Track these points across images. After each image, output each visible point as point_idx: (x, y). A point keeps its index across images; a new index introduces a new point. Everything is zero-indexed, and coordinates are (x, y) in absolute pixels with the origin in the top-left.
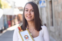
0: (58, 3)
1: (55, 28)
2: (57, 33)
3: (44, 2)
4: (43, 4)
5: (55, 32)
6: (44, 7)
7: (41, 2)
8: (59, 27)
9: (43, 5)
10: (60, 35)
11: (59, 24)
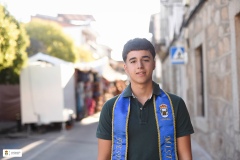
0: (217, 55)
1: (209, 122)
2: (214, 135)
3: (183, 49)
4: (179, 54)
5: (208, 134)
6: (183, 63)
7: (175, 50)
8: (218, 119)
9: (179, 58)
10: (221, 141)
11: (220, 111)
